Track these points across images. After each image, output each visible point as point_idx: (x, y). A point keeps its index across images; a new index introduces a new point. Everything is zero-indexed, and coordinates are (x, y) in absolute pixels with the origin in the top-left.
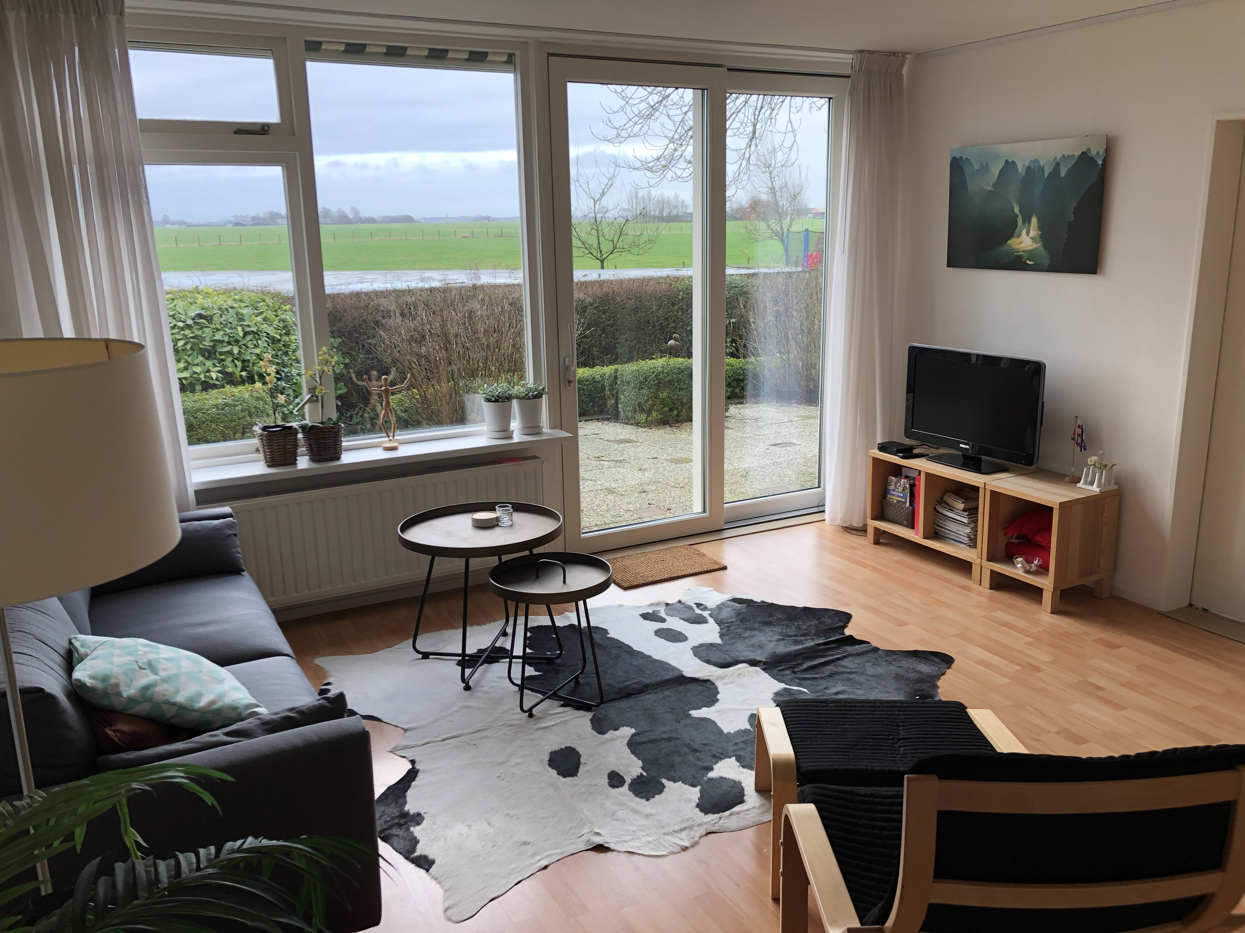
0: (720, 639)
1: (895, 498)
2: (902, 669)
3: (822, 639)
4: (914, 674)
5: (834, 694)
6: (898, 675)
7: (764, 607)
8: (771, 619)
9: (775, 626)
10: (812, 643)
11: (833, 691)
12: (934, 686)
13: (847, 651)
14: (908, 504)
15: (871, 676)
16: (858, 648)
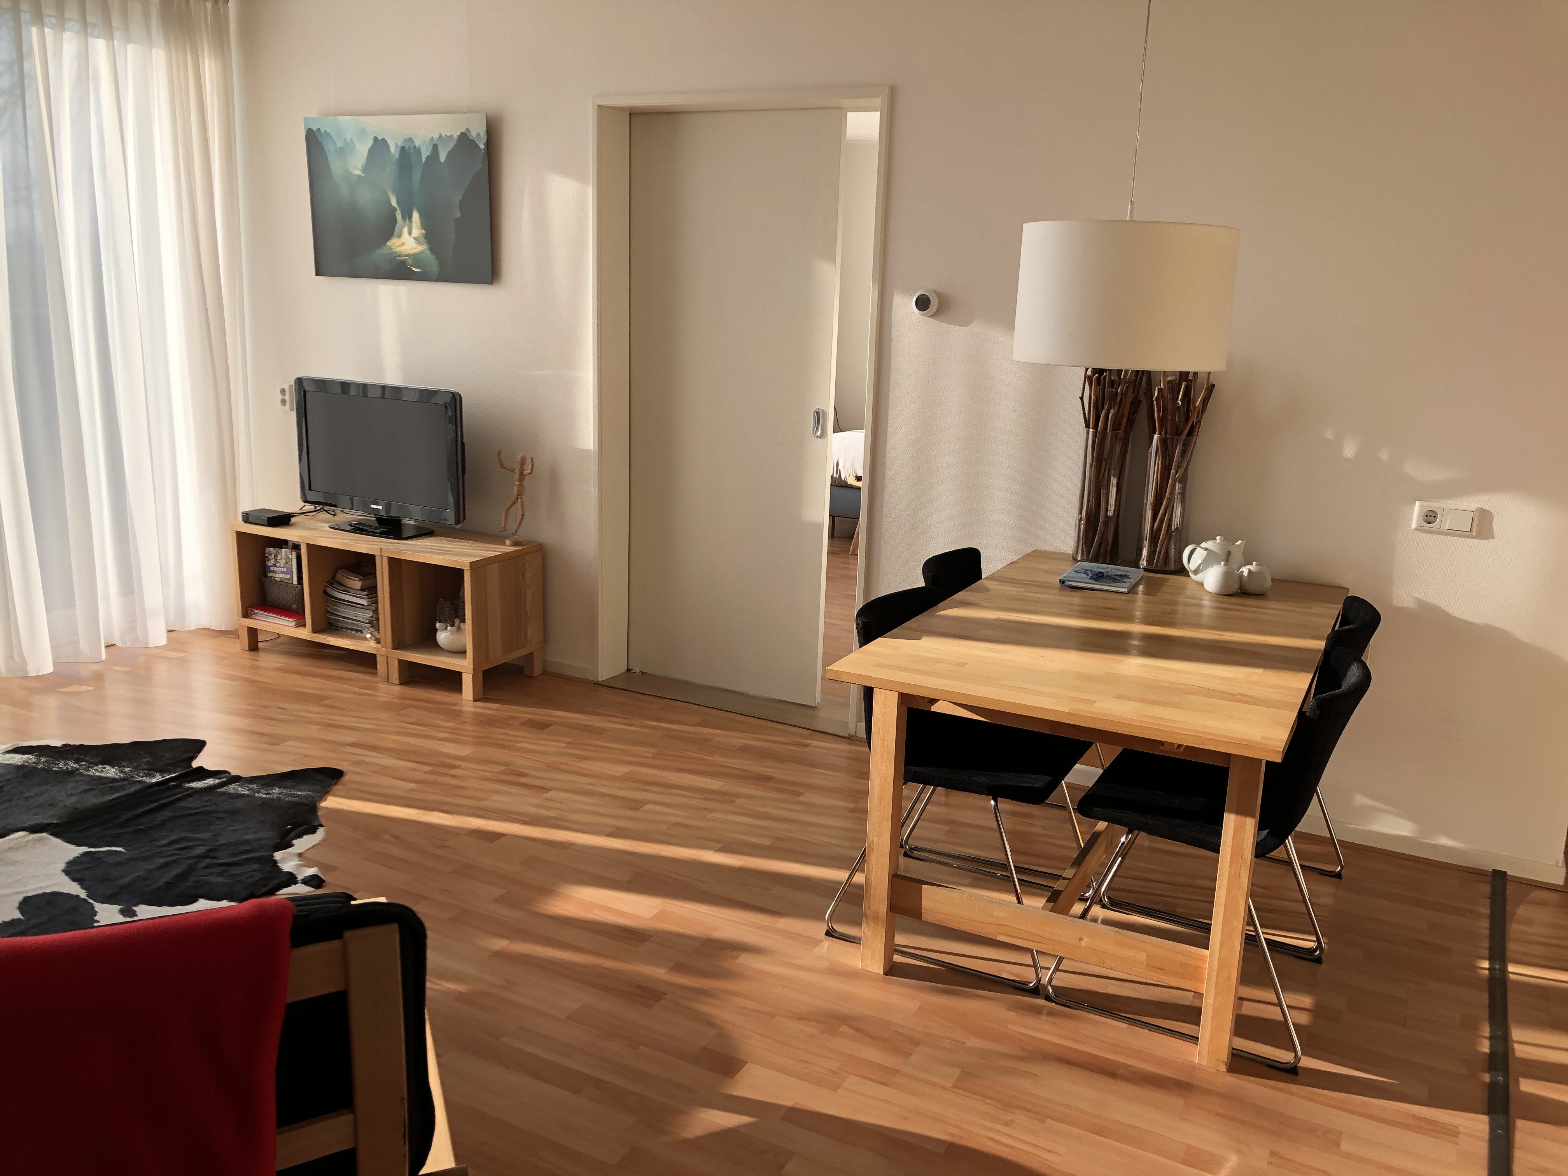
1: (277, 575)
2: (271, 797)
3: (157, 778)
4: (287, 799)
5: (165, 846)
6: (264, 804)
7: (68, 751)
8: (75, 766)
9: (81, 774)
10: (138, 787)
11: (164, 842)
12: (312, 808)
13: (193, 788)
14: (295, 582)
15: (225, 812)
16: (210, 781)
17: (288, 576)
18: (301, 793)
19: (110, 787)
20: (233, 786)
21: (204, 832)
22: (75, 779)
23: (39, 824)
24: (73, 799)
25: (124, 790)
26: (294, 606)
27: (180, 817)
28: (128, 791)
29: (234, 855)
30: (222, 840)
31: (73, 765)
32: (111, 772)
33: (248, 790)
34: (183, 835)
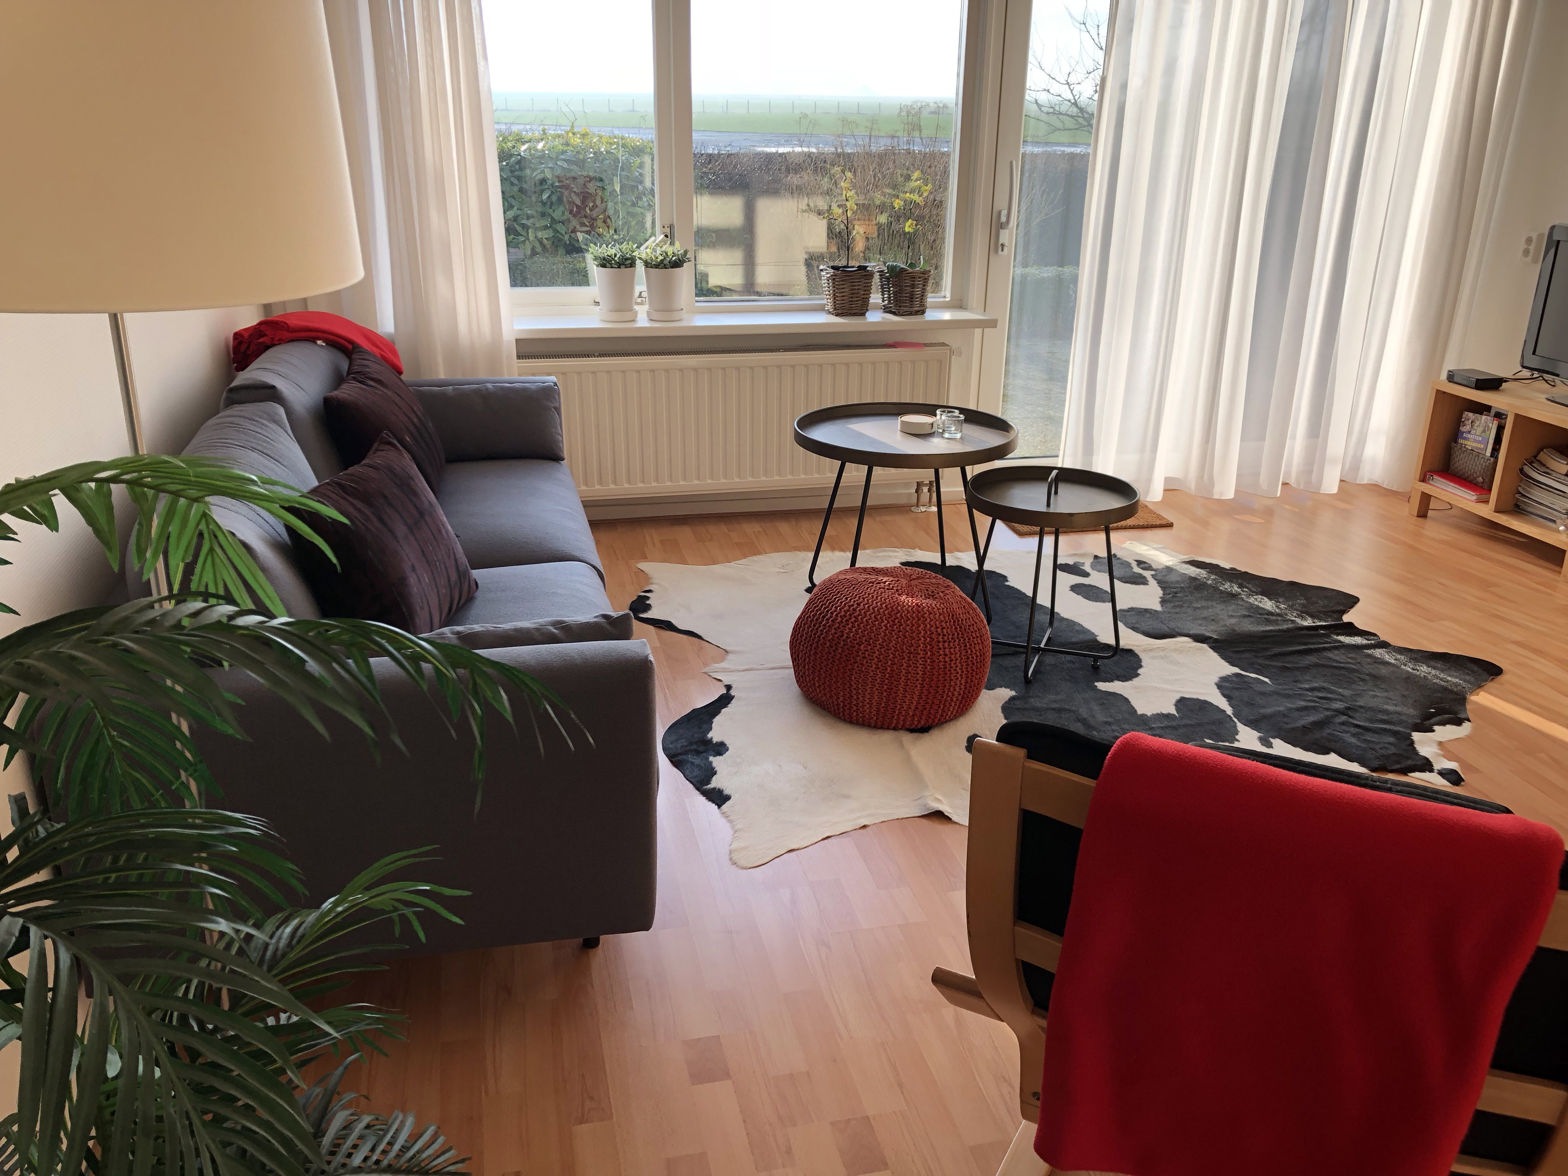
0: (1160, 605)
1: (1469, 443)
2: (1418, 673)
3: (1308, 622)
4: (1434, 681)
5: (1307, 690)
6: (1409, 679)
7: (1233, 575)
8: (1239, 590)
9: (1243, 599)
10: (1290, 626)
11: (1307, 686)
12: (1462, 700)
13: (1340, 642)
14: (1488, 453)
15: (1368, 675)
16: (1358, 640)
17: (1482, 446)
18: (1452, 679)
19: (1265, 618)
20: (1380, 650)
21: (1345, 688)
22: (1236, 602)
23: (1203, 635)
24: (1233, 621)
25: (1277, 625)
26: (1480, 479)
27: (1323, 666)
28: (1280, 627)
29: (1371, 721)
30: (1361, 703)
31: (1236, 589)
32: (1268, 604)
33: (1395, 660)
34: (1326, 685)
